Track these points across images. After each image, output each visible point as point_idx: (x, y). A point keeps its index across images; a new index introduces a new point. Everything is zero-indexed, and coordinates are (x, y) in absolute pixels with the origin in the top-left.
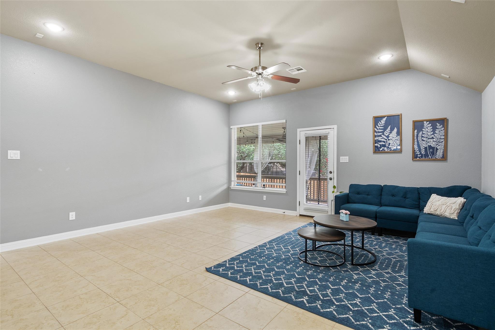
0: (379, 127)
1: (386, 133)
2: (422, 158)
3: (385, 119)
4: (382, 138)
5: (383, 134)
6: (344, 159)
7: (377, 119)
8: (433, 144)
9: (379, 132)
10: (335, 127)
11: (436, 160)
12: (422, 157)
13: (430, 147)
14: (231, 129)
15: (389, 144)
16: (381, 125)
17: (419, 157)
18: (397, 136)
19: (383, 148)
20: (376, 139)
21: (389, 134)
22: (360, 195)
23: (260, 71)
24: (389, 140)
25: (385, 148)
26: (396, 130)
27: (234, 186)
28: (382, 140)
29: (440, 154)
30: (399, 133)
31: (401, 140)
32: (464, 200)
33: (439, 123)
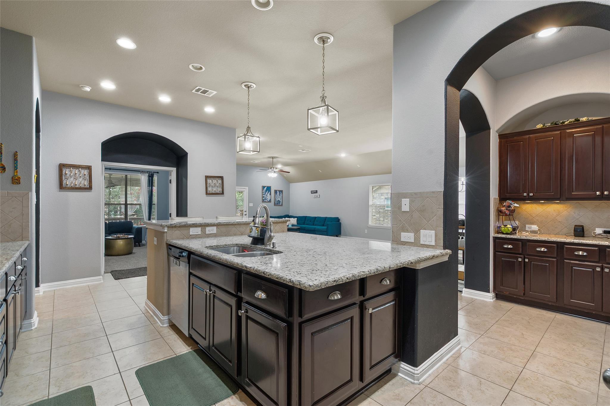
1: (266, 194)
3: (266, 187)
6: (251, 205)
7: (264, 187)
8: (279, 200)
9: (264, 193)
10: (247, 188)
11: (280, 206)
12: (277, 204)
16: (265, 190)
20: (263, 196)
23: (273, 169)
24: (267, 197)
25: (266, 200)
26: (269, 193)
28: (265, 196)
29: (281, 204)
30: (270, 194)
31: (271, 197)
32: (296, 219)
33: (281, 192)
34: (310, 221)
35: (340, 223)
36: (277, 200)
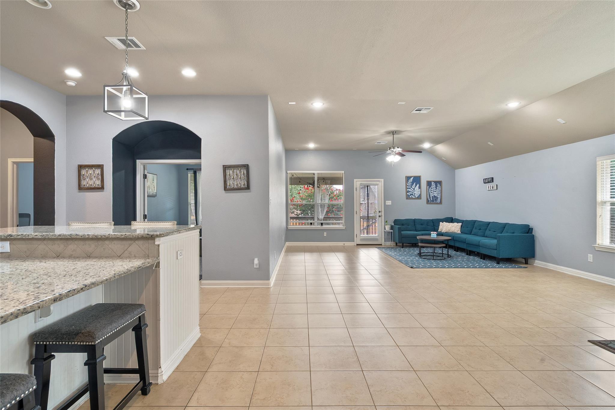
1: (413, 187)
3: (412, 178)
5: (411, 187)
6: (389, 203)
7: (408, 178)
8: (436, 195)
9: (409, 186)
10: (382, 180)
11: (437, 203)
13: (434, 196)
15: (415, 193)
16: (410, 182)
17: (430, 202)
18: (418, 189)
19: (411, 196)
20: (408, 190)
21: (415, 188)
24: (414, 191)
25: (413, 196)
26: (418, 185)
28: (411, 191)
29: (439, 201)
30: (420, 187)
31: (421, 192)
32: (461, 224)
33: (438, 183)
34: (480, 229)
35: (534, 236)
36: (432, 195)
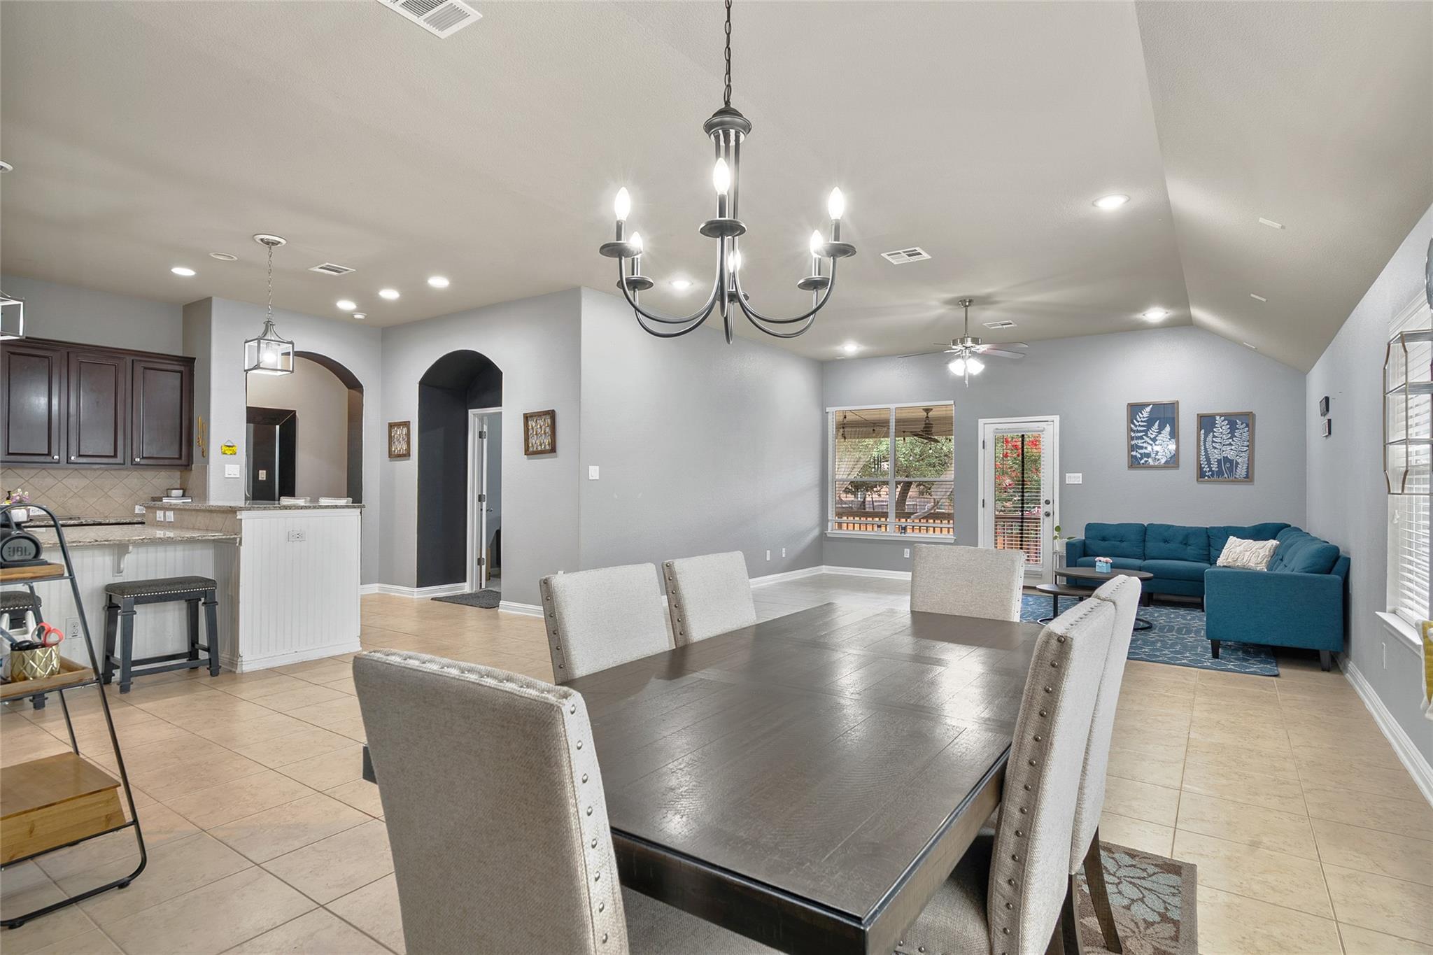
0: (1138, 422)
1: (1152, 433)
2: (1213, 477)
3: (1148, 409)
4: (1143, 443)
5: (1146, 435)
6: (1075, 478)
7: (1134, 409)
8: (1231, 455)
9: (1139, 432)
10: (1057, 418)
11: (1236, 481)
12: (1212, 475)
13: (1226, 459)
14: (827, 413)
15: (1157, 452)
16: (1143, 420)
17: (1208, 476)
18: (1170, 439)
19: (1146, 459)
20: (1133, 442)
21: (1157, 436)
22: (1107, 542)
24: (1156, 445)
25: (1150, 460)
26: (1168, 428)
27: (832, 530)
28: (1145, 445)
29: (1241, 471)
30: (1174, 434)
31: (1178, 448)
32: (1276, 543)
33: (1240, 421)
